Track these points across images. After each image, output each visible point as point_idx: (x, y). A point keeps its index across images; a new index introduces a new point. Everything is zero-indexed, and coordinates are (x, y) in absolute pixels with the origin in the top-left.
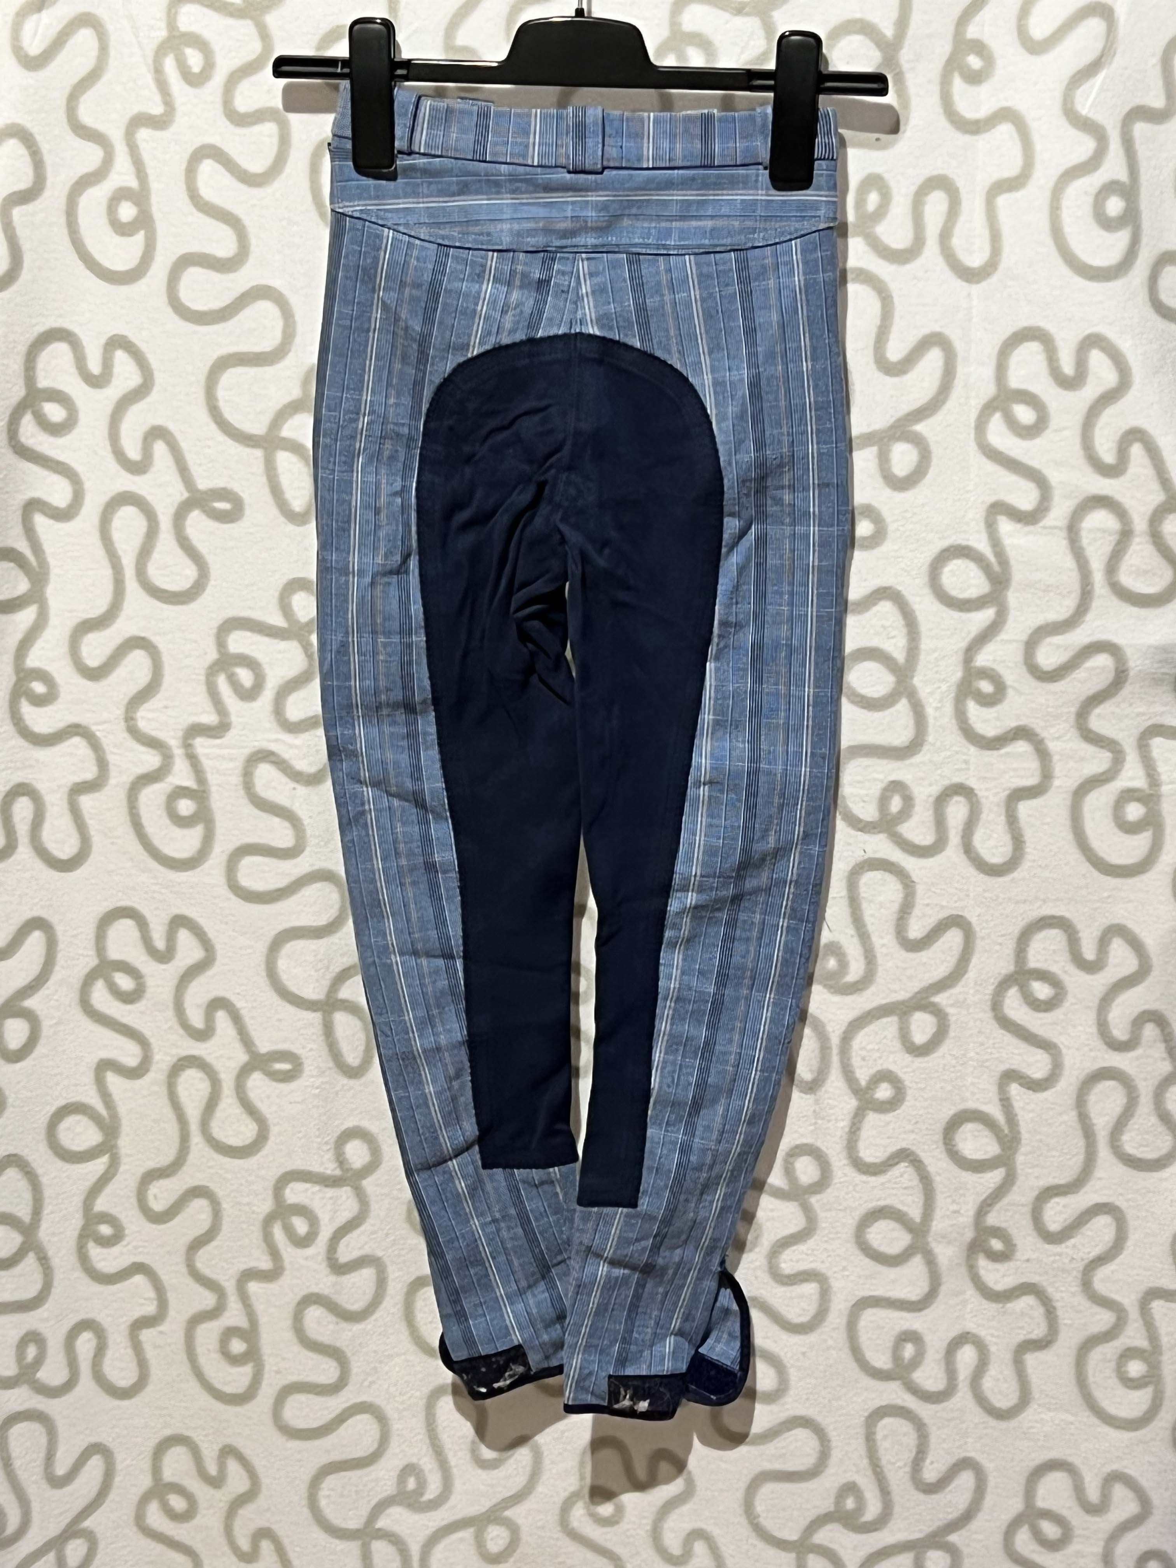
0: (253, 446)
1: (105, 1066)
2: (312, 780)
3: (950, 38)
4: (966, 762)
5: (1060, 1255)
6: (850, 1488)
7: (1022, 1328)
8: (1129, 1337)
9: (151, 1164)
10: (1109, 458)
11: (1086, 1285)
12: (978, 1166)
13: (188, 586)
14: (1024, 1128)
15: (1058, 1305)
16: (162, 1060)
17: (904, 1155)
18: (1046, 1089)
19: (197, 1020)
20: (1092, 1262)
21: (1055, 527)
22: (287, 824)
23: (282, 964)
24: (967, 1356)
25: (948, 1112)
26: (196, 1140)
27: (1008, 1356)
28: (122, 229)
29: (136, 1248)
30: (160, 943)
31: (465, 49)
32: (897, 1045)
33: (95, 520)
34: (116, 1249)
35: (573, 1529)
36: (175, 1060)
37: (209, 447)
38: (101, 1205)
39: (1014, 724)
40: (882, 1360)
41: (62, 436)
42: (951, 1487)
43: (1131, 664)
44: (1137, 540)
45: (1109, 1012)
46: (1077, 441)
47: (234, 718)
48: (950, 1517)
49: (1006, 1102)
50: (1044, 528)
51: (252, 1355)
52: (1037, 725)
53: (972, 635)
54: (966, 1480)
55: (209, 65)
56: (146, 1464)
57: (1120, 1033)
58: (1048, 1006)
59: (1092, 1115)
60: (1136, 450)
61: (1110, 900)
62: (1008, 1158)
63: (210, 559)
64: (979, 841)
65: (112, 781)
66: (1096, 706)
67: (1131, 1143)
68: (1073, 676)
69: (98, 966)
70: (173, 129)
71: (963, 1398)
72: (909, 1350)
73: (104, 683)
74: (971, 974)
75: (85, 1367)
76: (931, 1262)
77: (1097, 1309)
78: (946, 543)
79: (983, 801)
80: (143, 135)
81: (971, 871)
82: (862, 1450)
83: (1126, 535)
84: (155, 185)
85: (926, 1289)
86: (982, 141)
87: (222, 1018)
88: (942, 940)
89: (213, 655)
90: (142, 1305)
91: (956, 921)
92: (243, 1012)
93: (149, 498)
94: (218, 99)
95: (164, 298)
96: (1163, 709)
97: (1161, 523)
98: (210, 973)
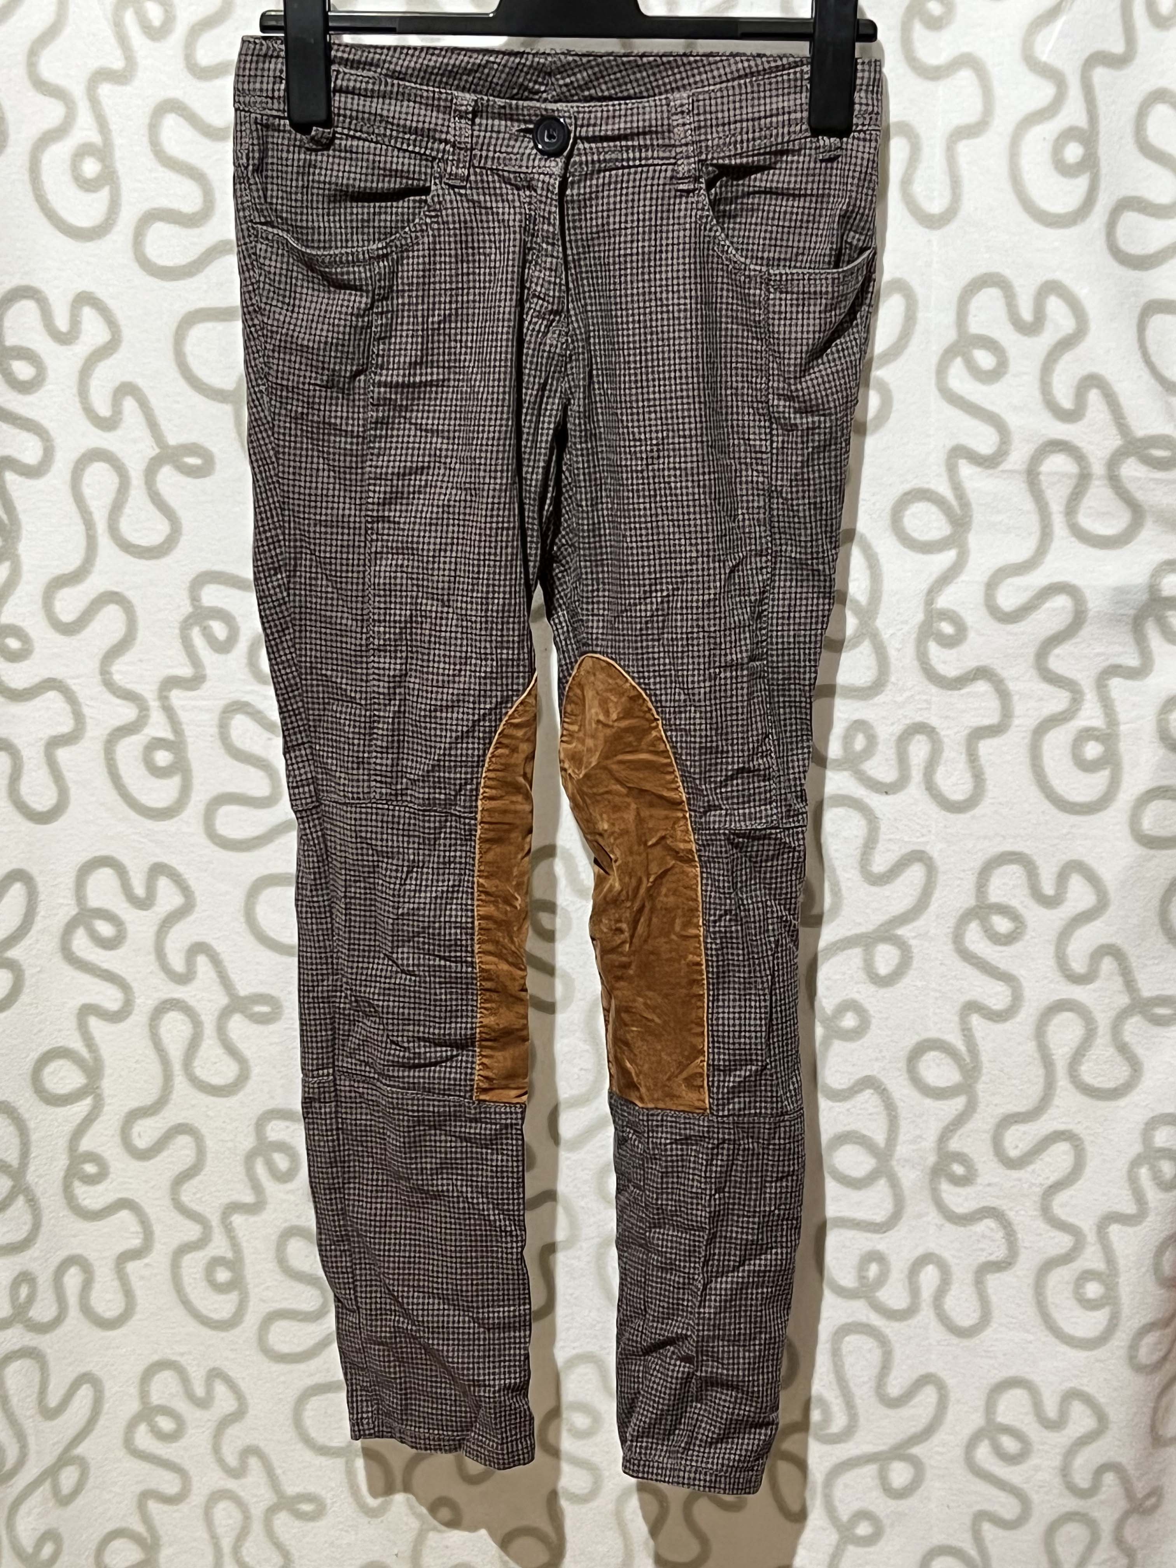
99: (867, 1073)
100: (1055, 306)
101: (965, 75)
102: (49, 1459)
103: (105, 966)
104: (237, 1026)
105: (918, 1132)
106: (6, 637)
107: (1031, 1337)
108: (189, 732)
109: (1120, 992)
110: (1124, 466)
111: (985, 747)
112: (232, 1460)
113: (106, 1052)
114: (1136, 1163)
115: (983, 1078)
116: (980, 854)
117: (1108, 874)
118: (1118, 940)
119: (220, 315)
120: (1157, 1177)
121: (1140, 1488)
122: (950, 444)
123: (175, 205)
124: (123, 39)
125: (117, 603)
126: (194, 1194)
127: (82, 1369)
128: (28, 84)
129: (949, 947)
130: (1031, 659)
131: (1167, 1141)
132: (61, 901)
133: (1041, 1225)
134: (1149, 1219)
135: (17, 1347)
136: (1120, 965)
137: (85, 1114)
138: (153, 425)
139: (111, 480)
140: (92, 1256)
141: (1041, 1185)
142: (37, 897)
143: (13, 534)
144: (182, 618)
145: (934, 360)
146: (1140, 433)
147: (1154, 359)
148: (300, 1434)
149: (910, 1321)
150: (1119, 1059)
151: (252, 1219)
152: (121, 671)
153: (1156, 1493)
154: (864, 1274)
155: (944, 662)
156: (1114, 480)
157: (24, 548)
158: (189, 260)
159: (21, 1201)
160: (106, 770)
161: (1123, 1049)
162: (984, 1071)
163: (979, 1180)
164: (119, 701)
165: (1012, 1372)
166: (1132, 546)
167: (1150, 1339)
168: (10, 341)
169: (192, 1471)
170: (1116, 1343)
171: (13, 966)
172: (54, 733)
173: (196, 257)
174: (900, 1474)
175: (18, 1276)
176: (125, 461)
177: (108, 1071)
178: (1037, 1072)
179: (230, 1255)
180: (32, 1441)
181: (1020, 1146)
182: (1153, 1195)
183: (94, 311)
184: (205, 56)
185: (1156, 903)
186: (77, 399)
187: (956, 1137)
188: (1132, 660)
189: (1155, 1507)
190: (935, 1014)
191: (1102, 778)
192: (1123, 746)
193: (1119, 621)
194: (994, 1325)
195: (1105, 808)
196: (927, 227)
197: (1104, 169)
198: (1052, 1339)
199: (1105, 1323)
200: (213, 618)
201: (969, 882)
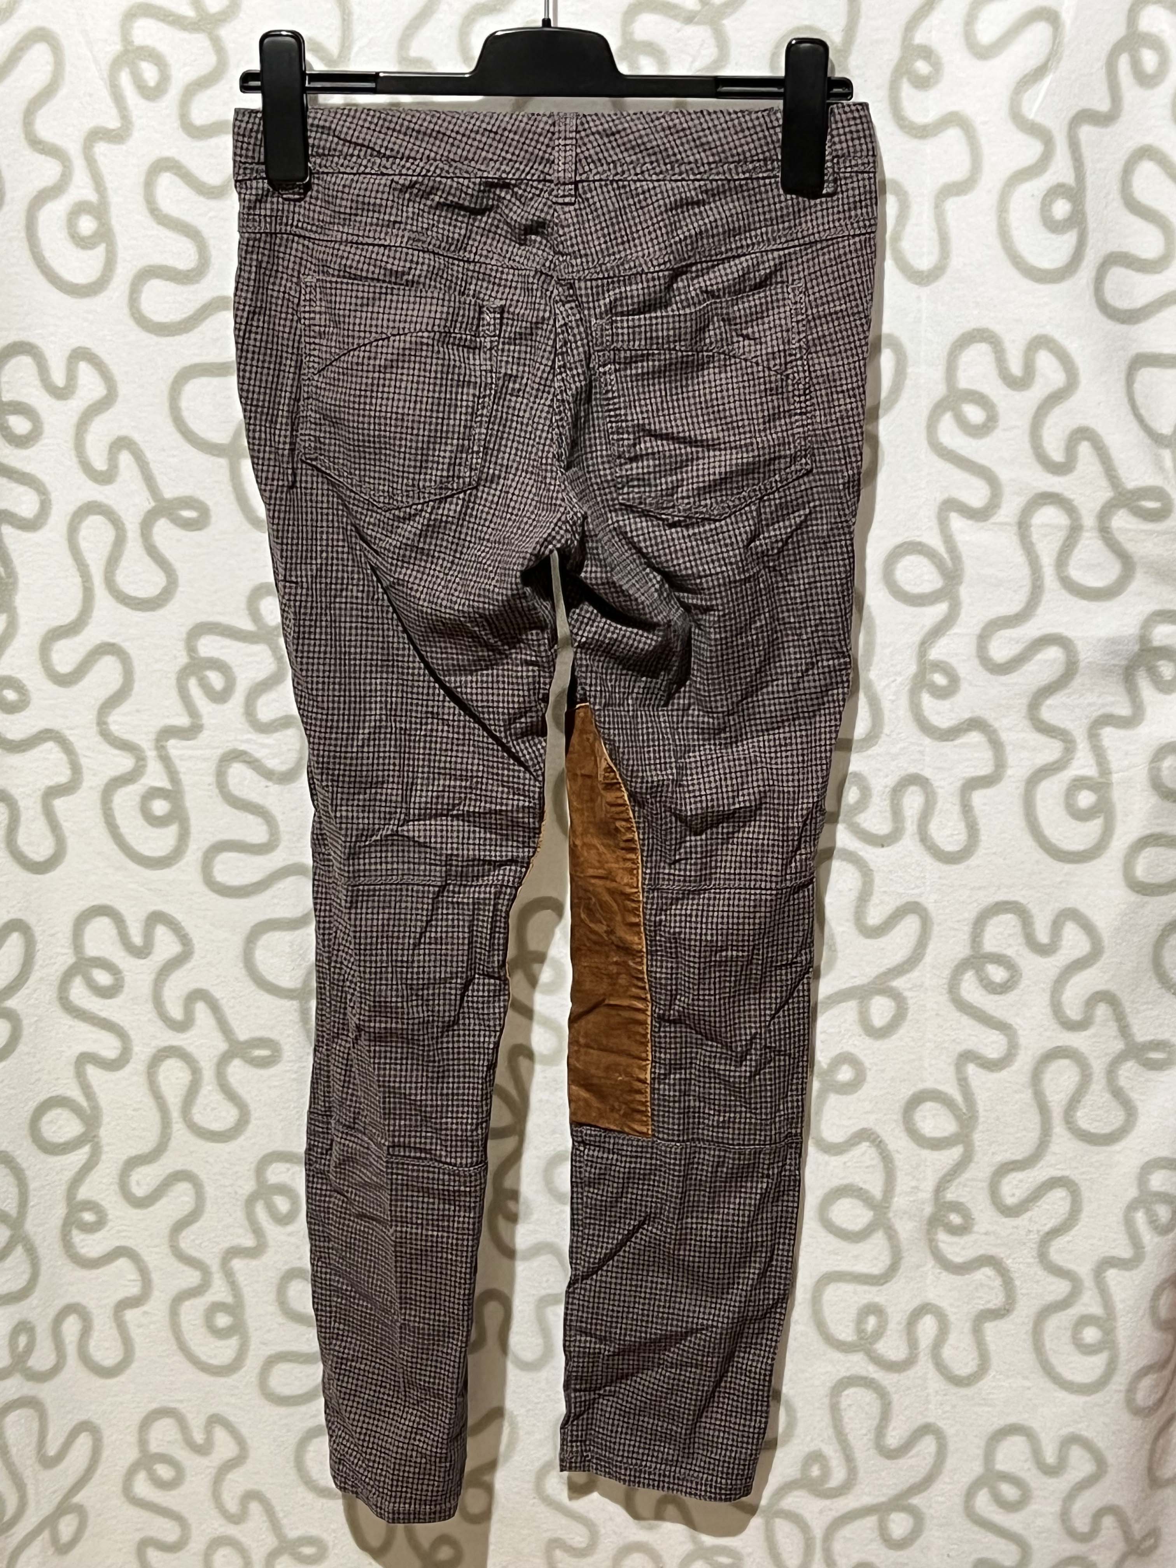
0: (218, 456)
1: (85, 1059)
2: (286, 778)
3: (898, 43)
4: (922, 753)
5: (1017, 1228)
6: (816, 1457)
7: (980, 1298)
8: (1085, 1305)
9: (133, 1152)
10: (1057, 455)
11: (1043, 1256)
12: (937, 1144)
13: (157, 592)
14: (981, 1107)
15: (1015, 1275)
16: (141, 1053)
17: (865, 1135)
18: (1002, 1069)
19: (176, 1012)
20: (1048, 1233)
21: (1006, 524)
22: (260, 820)
23: (260, 955)
24: (927, 1326)
25: (906, 1092)
26: (178, 1128)
27: (968, 1326)
28: (83, 243)
29: (119, 1232)
30: (137, 940)
31: (419, 60)
32: (857, 1029)
33: (63, 529)
34: (98, 1235)
35: (548, 1496)
36: (154, 1051)
37: (174, 456)
38: (84, 1193)
39: (967, 715)
40: (845, 1333)
41: (27, 448)
42: (914, 1452)
43: (1082, 656)
44: (1086, 534)
45: (1062, 993)
46: (1026, 439)
47: (205, 720)
48: (912, 1481)
49: (963, 1082)
50: (995, 523)
51: (238, 1329)
52: (989, 716)
53: (926, 629)
54: (928, 1446)
55: (164, 79)
56: (133, 1439)
57: (1074, 1013)
58: (1003, 988)
59: (1047, 1093)
60: (1084, 449)
61: (1064, 885)
62: (967, 1136)
63: (177, 565)
64: (933, 829)
65: (85, 785)
66: (1047, 698)
67: (1084, 1119)
68: (1025, 668)
69: (75, 963)
70: (131, 143)
71: (924, 1365)
72: (872, 1322)
73: (75, 689)
74: (928, 959)
75: (71, 1349)
76: (892, 1236)
77: (1052, 1279)
78: (899, 540)
79: (939, 791)
80: (101, 149)
81: (928, 860)
82: (827, 1419)
83: (1075, 531)
84: (114, 199)
85: (888, 1262)
86: (930, 147)
87: (201, 1009)
88: (898, 928)
89: (183, 659)
90: (126, 1286)
91: (913, 908)
92: (223, 1002)
93: (116, 508)
94: (174, 111)
95: (126, 311)
96: (1113, 699)
97: (1110, 519)
98: (188, 966)
99: (864, 1125)
100: (1045, 361)
101: (953, 134)
102: (47, 1509)
103: (103, 1014)
104: (237, 1071)
105: (914, 1183)
106: (2, 689)
107: (1027, 1384)
108: (186, 780)
109: (1115, 1037)
110: (1115, 518)
111: (978, 798)
112: (232, 1506)
113: (103, 1099)
114: (1132, 1207)
115: (980, 1128)
116: (975, 904)
117: (1102, 921)
118: (1112, 987)
119: (214, 370)
120: (1153, 1222)
121: (1138, 1530)
122: (941, 497)
123: (171, 262)
124: (118, 98)
125: (112, 654)
126: (193, 1240)
127: (83, 1417)
128: (24, 143)
129: (944, 998)
130: (1024, 710)
131: (1163, 1185)
132: (59, 950)
133: (1040, 1272)
134: (1145, 1263)
135: (16, 1397)
136: (1114, 1010)
137: (83, 1161)
138: (149, 479)
139: (108, 534)
140: (90, 1304)
141: (1038, 1231)
142: (34, 946)
143: (10, 587)
144: (178, 668)
145: (925, 413)
146: (1131, 485)
147: (1143, 411)
148: (302, 1477)
149: (909, 1372)
150: (1114, 1104)
151: (254, 1263)
152: (118, 722)
153: (1154, 1534)
154: (863, 1327)
155: (938, 713)
156: (1105, 532)
157: (20, 600)
158: (184, 316)
159: (19, 1250)
160: (103, 820)
161: (1118, 1094)
162: (981, 1120)
163: (976, 1228)
164: (117, 752)
165: (1012, 1420)
166: (1122, 598)
167: (1147, 1382)
168: (7, 397)
169: (192, 1519)
170: (1114, 1387)
171: (11, 1016)
172: (51, 784)
173: (191, 313)
174: (899, 1524)
175: (17, 1325)
176: (122, 514)
177: (106, 1119)
178: (1033, 1120)
179: (229, 1300)
180: (31, 1490)
181: (1017, 1194)
182: (1148, 1237)
183: (90, 366)
184: (200, 115)
185: (1148, 949)
186: (73, 453)
187: (953, 1188)
188: (1124, 710)
189: (1154, 1547)
190: (931, 1065)
191: (1095, 826)
192: (1116, 794)
193: (1111, 671)
194: (992, 1373)
195: (1099, 856)
196: (917, 284)
197: (1092, 224)
198: (1049, 1385)
199: (1103, 1368)
200: (210, 668)
201: (964, 934)
